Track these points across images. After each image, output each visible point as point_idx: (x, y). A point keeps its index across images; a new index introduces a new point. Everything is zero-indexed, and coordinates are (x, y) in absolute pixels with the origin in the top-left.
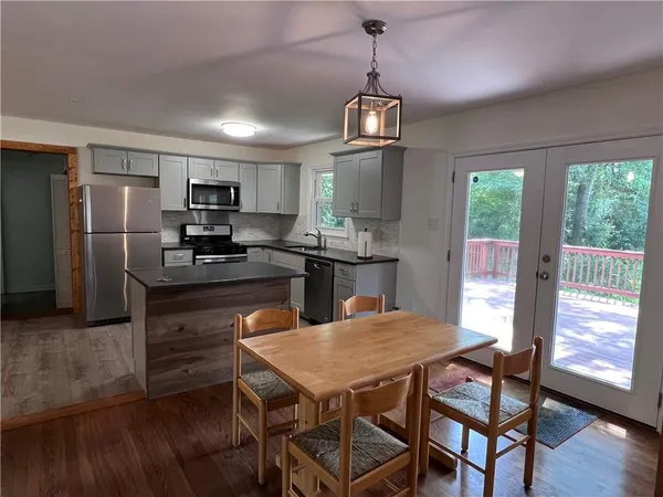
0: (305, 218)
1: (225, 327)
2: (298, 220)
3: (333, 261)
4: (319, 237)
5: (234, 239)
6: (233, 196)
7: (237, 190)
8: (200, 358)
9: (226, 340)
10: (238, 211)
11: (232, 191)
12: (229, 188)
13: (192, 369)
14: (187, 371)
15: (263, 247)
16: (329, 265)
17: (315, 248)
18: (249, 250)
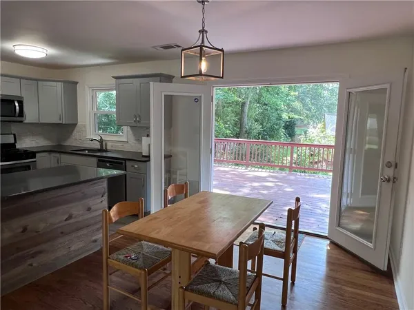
0: (85, 126)
1: (60, 222)
2: (77, 128)
3: (125, 160)
4: (101, 141)
5: (18, 146)
6: (17, 108)
7: (21, 103)
8: (40, 252)
9: (62, 233)
10: (22, 122)
11: (17, 104)
12: (13, 102)
13: (35, 262)
14: (31, 265)
15: (50, 152)
16: (122, 163)
17: (99, 150)
18: (37, 155)
